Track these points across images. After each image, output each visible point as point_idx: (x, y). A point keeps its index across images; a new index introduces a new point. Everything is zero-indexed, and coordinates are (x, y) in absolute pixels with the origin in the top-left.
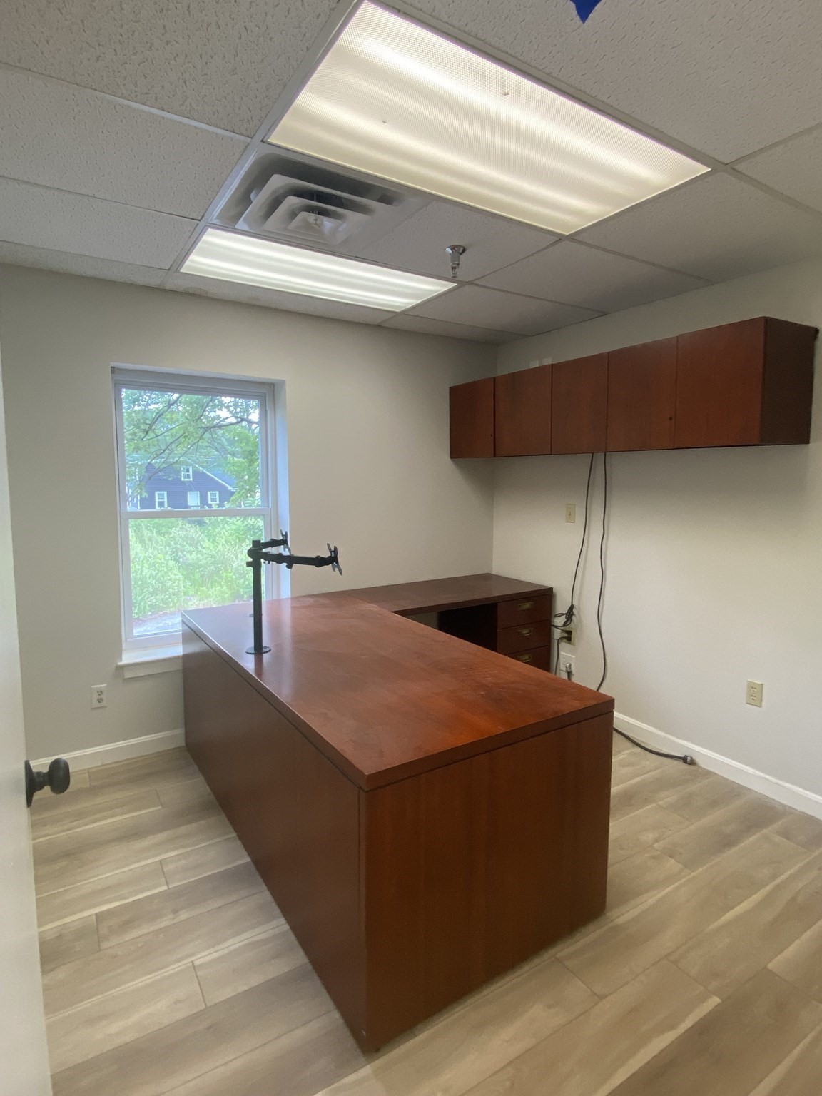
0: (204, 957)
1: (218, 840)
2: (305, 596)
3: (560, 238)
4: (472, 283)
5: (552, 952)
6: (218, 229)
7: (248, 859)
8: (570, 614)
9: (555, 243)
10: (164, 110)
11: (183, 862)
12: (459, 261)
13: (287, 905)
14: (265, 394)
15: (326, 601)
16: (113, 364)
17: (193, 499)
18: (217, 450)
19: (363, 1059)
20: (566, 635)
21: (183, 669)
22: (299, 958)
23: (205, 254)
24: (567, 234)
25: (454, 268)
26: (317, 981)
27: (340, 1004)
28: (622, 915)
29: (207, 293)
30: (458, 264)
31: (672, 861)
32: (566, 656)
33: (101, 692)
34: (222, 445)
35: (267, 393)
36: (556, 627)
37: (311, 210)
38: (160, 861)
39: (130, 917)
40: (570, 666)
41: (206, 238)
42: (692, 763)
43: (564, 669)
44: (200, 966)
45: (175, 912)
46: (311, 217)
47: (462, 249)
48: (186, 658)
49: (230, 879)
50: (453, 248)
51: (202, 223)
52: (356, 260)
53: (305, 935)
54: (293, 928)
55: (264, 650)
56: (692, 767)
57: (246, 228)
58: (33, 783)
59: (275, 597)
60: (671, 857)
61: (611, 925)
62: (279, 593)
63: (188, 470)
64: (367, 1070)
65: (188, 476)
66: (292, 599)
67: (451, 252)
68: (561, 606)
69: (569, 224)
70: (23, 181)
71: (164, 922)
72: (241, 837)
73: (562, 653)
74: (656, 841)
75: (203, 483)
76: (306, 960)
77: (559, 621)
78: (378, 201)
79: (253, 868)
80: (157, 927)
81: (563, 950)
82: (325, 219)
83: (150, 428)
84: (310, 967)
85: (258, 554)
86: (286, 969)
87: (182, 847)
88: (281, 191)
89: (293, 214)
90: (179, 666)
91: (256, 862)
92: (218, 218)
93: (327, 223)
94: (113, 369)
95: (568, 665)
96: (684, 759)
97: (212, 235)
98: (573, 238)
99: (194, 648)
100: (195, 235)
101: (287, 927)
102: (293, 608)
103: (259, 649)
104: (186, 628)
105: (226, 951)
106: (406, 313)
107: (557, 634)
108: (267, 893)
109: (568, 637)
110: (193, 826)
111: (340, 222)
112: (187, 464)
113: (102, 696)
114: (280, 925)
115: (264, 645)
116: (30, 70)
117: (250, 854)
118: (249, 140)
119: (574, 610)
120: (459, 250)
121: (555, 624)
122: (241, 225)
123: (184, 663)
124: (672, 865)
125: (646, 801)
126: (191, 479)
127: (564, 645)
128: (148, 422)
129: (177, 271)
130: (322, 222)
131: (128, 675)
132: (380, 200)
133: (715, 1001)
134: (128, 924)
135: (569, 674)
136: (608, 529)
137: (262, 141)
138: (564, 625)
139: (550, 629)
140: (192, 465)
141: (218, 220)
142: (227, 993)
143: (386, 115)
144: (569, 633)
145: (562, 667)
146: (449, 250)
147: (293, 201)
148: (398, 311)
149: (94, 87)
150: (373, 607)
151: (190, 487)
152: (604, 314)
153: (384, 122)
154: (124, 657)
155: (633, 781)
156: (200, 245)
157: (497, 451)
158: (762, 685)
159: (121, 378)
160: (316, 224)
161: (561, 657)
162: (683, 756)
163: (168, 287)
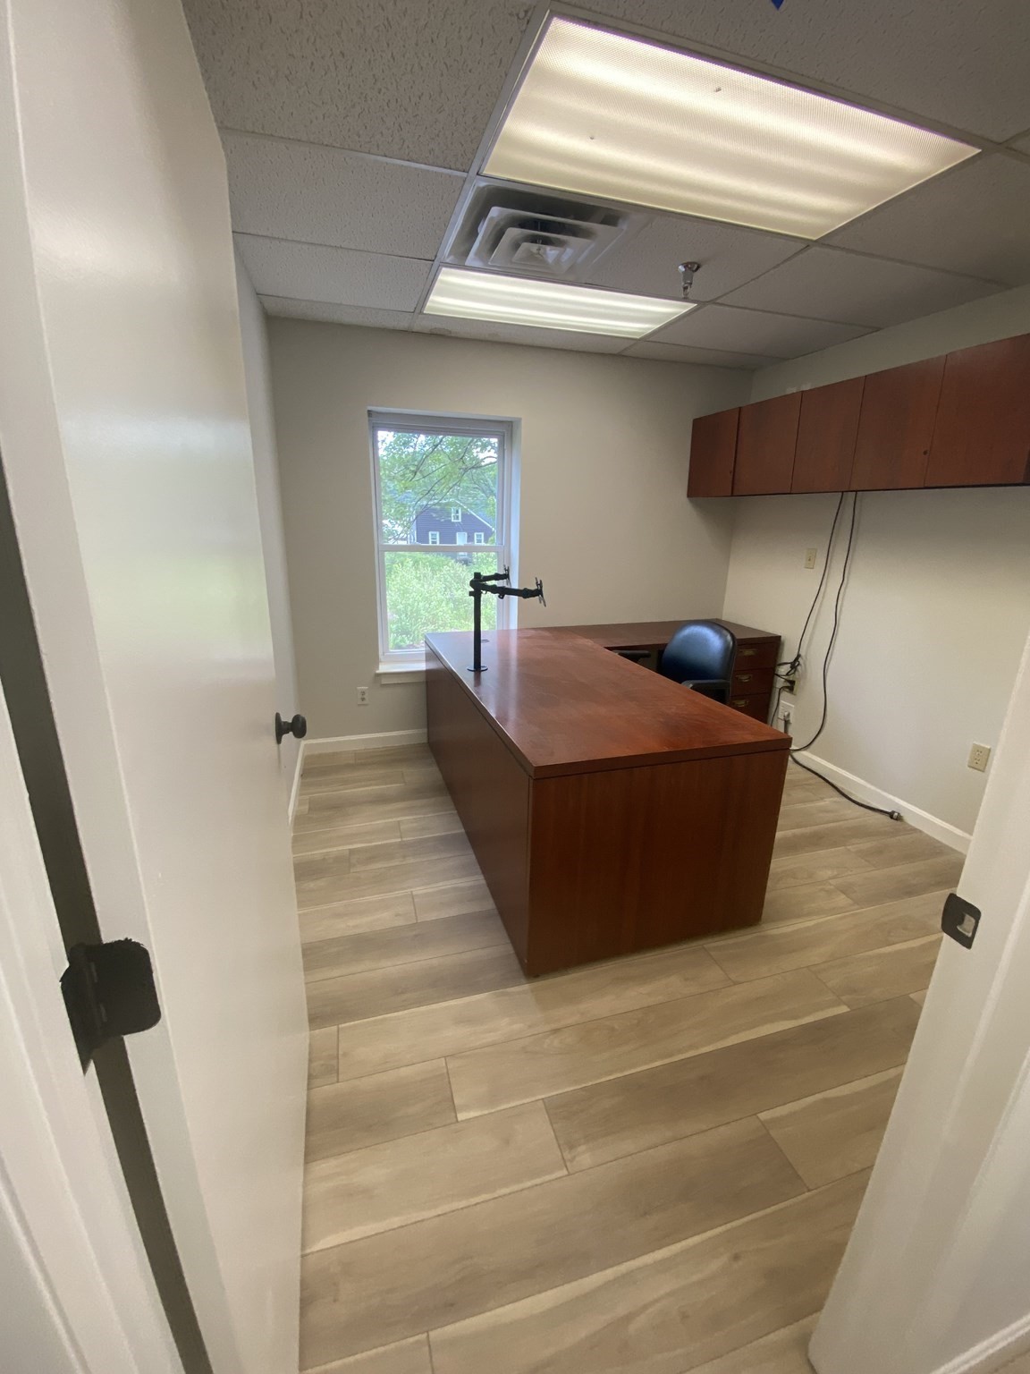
0: (419, 891)
1: (442, 813)
2: (527, 629)
3: (808, 244)
4: (713, 302)
5: (700, 942)
6: (451, 267)
7: (463, 830)
8: (794, 665)
9: (801, 251)
10: (386, 156)
11: (415, 825)
12: (692, 280)
13: (486, 865)
14: (504, 433)
15: (547, 634)
16: (370, 408)
17: (461, 539)
18: (484, 492)
19: (523, 980)
20: (788, 684)
21: (427, 682)
22: (490, 905)
23: (441, 294)
24: (815, 239)
25: (685, 288)
26: (500, 923)
27: (513, 942)
28: (774, 930)
29: (450, 332)
30: (691, 284)
31: (843, 896)
32: (785, 705)
33: (363, 693)
34: (488, 485)
35: (505, 430)
36: (779, 676)
37: (534, 240)
38: (399, 822)
39: (373, 855)
40: (789, 715)
41: (441, 277)
42: (899, 818)
43: (782, 718)
44: (416, 895)
45: (404, 857)
46: (534, 247)
47: (696, 266)
48: (428, 672)
49: (445, 842)
50: (686, 266)
51: (436, 263)
52: (586, 287)
53: (496, 889)
54: (489, 885)
55: (482, 669)
56: (899, 823)
57: (478, 264)
58: (281, 729)
59: (505, 628)
60: (844, 893)
61: (762, 934)
62: (508, 625)
63: (457, 512)
64: (526, 987)
65: (458, 517)
66: (518, 630)
67: (684, 270)
68: (788, 655)
69: (815, 228)
70: (282, 239)
71: (395, 863)
72: (459, 814)
73: (782, 702)
74: (834, 877)
75: (471, 525)
76: (494, 906)
77: (783, 670)
78: (602, 223)
79: (466, 837)
80: (391, 865)
81: (714, 944)
82: (548, 248)
83: (418, 469)
84: (496, 912)
85: (479, 585)
86: (477, 910)
87: (416, 814)
88: (502, 223)
89: (516, 246)
90: (422, 679)
91: (467, 833)
92: (449, 255)
93: (551, 253)
94: (370, 413)
95: (786, 714)
96: (891, 815)
97: (447, 274)
98: (825, 242)
99: (433, 666)
100: (431, 277)
101: (484, 882)
102: (519, 638)
103: (478, 667)
104: (428, 648)
105: (436, 889)
106: (648, 339)
107: (780, 683)
108: (474, 857)
109: (791, 687)
110: (424, 801)
111: (562, 249)
112: (456, 505)
113: (365, 696)
114: (480, 880)
115: (482, 665)
116: (272, 135)
117: (465, 825)
118: (465, 175)
119: (800, 659)
120: (693, 267)
121: (779, 673)
122: (471, 260)
123: (427, 678)
124: (842, 900)
125: (835, 845)
126: (460, 520)
127: (785, 694)
128: (416, 463)
129: (421, 313)
130: (545, 250)
131: (384, 681)
132: (603, 222)
133: (844, 1009)
134: (371, 859)
135: (787, 723)
136: (848, 578)
137: (478, 174)
138: (787, 674)
139: (773, 677)
140: (460, 506)
141: (452, 257)
142: (433, 916)
143: (595, 130)
144: (792, 683)
145: (781, 716)
146: (681, 268)
147: (513, 233)
148: (638, 337)
149: (325, 143)
150: (588, 643)
151: (459, 528)
152: (878, 330)
153: (592, 138)
154: (380, 667)
155: (826, 826)
156: (437, 285)
157: (734, 491)
158: (990, 750)
159: (377, 421)
160: (539, 254)
161: (781, 707)
162: (890, 811)
163: (416, 328)
